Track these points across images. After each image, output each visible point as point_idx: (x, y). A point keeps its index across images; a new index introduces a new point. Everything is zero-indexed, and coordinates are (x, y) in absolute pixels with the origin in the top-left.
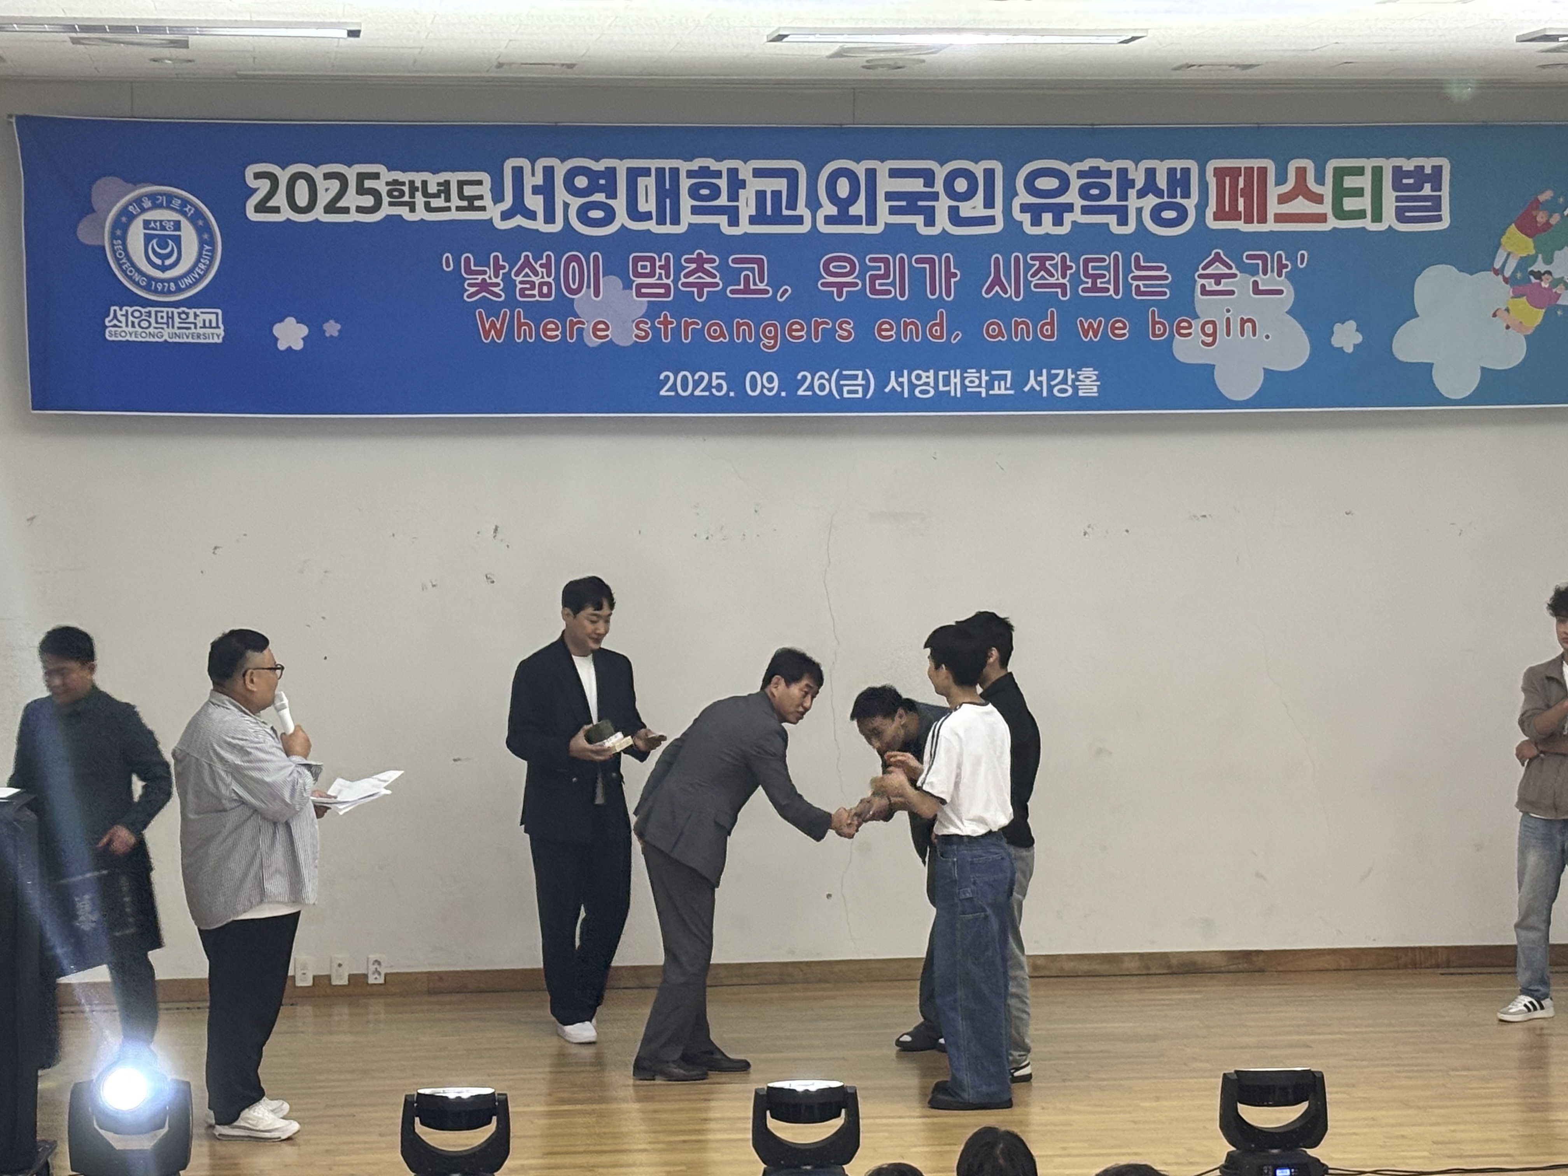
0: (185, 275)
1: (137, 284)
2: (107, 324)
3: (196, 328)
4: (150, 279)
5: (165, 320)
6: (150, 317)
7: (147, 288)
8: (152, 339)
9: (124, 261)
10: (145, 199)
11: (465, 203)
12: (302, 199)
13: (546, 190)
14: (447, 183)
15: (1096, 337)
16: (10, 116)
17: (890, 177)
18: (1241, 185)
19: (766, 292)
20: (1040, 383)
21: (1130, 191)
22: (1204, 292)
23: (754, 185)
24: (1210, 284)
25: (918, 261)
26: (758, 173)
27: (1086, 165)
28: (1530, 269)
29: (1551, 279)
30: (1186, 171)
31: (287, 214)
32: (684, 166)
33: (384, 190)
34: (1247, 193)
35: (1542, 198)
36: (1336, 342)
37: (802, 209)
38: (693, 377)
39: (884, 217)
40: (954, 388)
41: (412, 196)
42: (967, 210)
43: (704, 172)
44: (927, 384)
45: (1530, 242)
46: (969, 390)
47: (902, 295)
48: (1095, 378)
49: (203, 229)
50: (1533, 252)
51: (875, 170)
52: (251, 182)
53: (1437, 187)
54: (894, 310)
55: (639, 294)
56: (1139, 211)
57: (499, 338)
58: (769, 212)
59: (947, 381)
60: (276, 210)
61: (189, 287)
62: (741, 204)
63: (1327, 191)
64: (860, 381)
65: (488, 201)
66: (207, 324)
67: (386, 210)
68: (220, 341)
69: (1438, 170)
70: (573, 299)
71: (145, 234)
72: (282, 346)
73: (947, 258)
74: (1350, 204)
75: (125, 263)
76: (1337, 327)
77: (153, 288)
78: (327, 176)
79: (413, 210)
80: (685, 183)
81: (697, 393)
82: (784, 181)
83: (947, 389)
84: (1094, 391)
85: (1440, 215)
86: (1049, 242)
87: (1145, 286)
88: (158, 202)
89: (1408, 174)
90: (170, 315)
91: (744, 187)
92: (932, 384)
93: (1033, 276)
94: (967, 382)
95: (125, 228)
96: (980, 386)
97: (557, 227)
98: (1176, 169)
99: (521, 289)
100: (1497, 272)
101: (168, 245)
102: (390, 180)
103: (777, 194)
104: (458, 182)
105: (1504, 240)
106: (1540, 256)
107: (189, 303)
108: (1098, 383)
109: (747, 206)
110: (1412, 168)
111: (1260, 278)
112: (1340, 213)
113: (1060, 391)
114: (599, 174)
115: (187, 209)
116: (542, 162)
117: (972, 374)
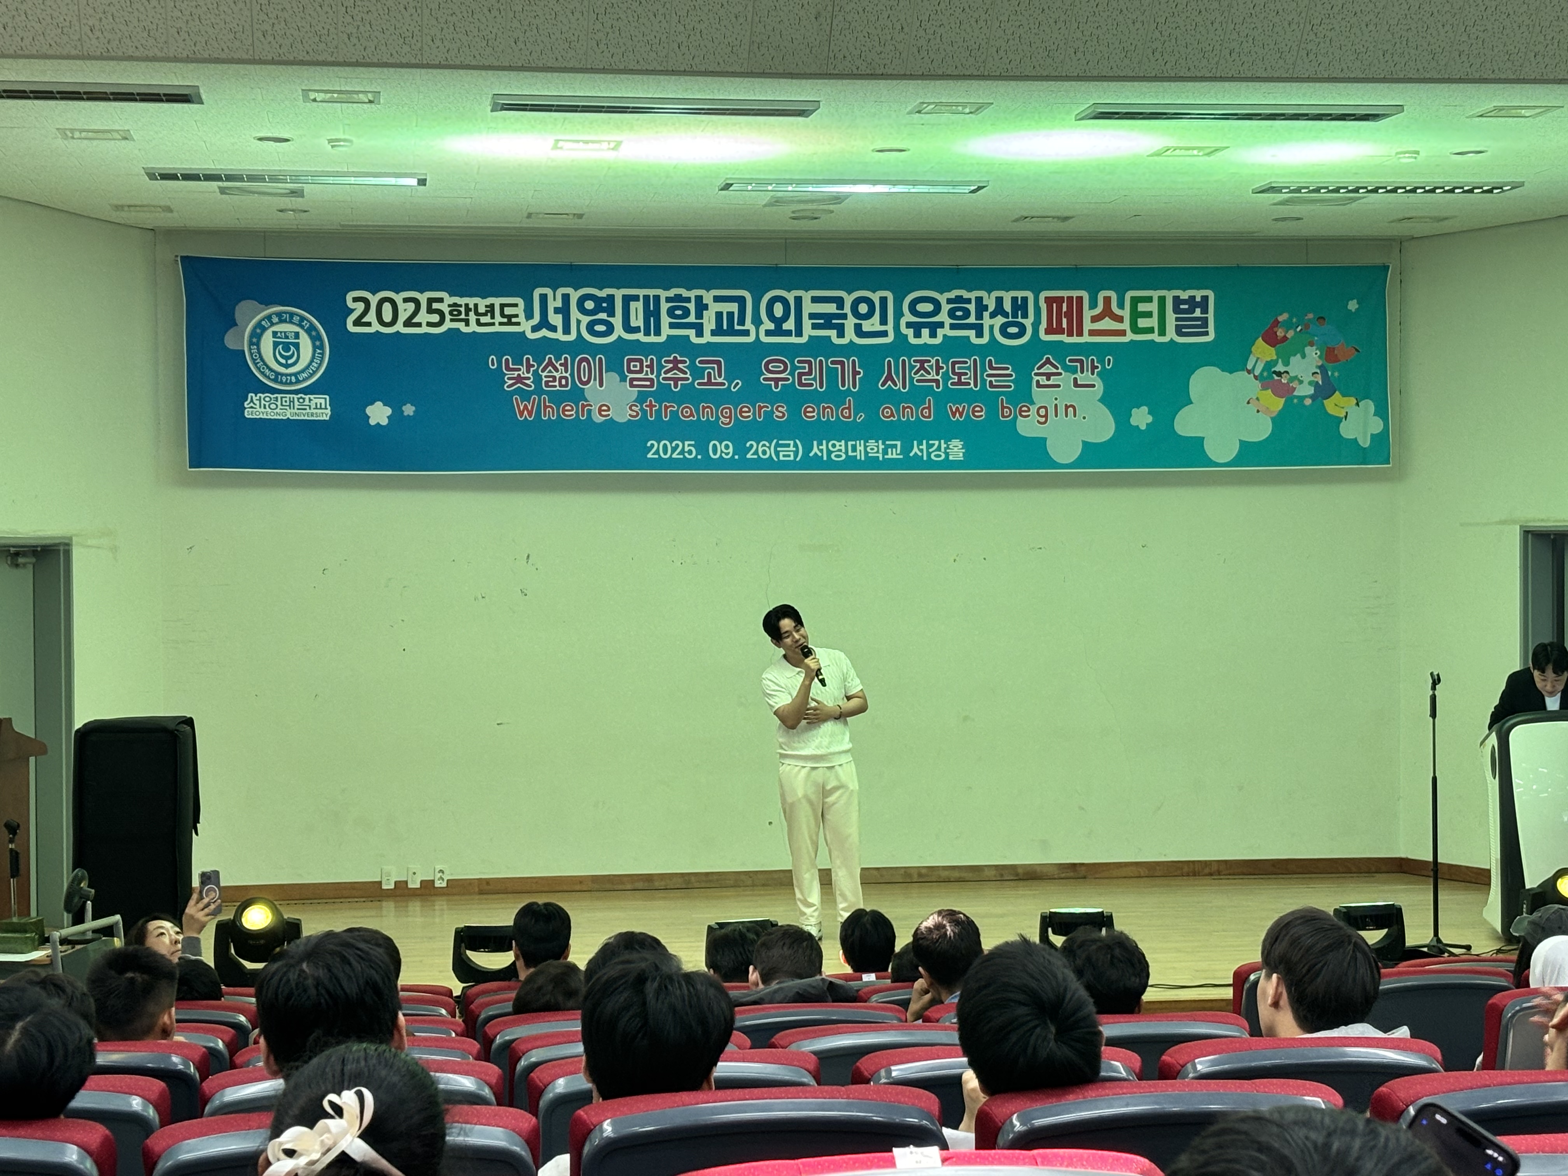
0: (303, 371)
1: (268, 378)
2: (246, 406)
3: (310, 409)
4: (277, 374)
5: (288, 404)
6: (277, 401)
7: (275, 381)
8: (278, 417)
9: (258, 361)
10: (274, 316)
11: (505, 320)
12: (387, 316)
13: (564, 311)
14: (492, 306)
15: (961, 417)
16: (177, 256)
17: (812, 302)
18: (1064, 309)
19: (723, 384)
20: (921, 451)
21: (984, 313)
22: (1039, 385)
23: (714, 307)
24: (1043, 380)
25: (833, 362)
26: (717, 299)
27: (953, 294)
28: (1273, 370)
29: (1288, 377)
30: (1025, 300)
31: (376, 327)
32: (663, 294)
33: (446, 310)
34: (1069, 315)
35: (1280, 319)
36: (1133, 421)
37: (749, 325)
38: (671, 444)
39: (808, 330)
40: (860, 454)
41: (467, 314)
42: (867, 326)
43: (678, 298)
44: (840, 450)
45: (1272, 350)
46: (870, 455)
47: (821, 387)
48: (961, 447)
49: (316, 338)
50: (1275, 357)
51: (801, 297)
52: (350, 304)
53: (1205, 311)
54: (815, 398)
55: (632, 386)
56: (991, 327)
57: (530, 417)
58: (725, 327)
59: (854, 449)
60: (369, 324)
61: (305, 380)
62: (705, 321)
63: (1126, 313)
64: (792, 448)
65: (522, 318)
66: (319, 407)
67: (448, 325)
68: (328, 418)
69: (1205, 298)
70: (584, 389)
71: (274, 341)
72: (372, 422)
73: (854, 361)
74: (1142, 323)
75: (258, 363)
76: (1134, 411)
77: (279, 380)
78: (406, 300)
79: (467, 324)
80: (664, 306)
81: (674, 456)
82: (736, 305)
83: (854, 454)
84: (960, 456)
85: (1208, 332)
86: (926, 349)
87: (996, 381)
88: (283, 318)
89: (1184, 302)
90: (292, 400)
91: (707, 309)
92: (844, 451)
93: (916, 373)
94: (868, 449)
95: (260, 337)
96: (878, 452)
97: (572, 337)
98: (1017, 298)
99: (545, 381)
100: (1249, 372)
101: (290, 349)
102: (451, 303)
103: (730, 315)
104: (501, 305)
105: (1253, 349)
106: (1280, 361)
107: (305, 391)
108: (964, 451)
109: (709, 323)
110: (1187, 298)
111: (1079, 375)
112: (1135, 329)
113: (936, 456)
114: (603, 300)
115: (304, 324)
116: (561, 291)
117: (872, 443)
